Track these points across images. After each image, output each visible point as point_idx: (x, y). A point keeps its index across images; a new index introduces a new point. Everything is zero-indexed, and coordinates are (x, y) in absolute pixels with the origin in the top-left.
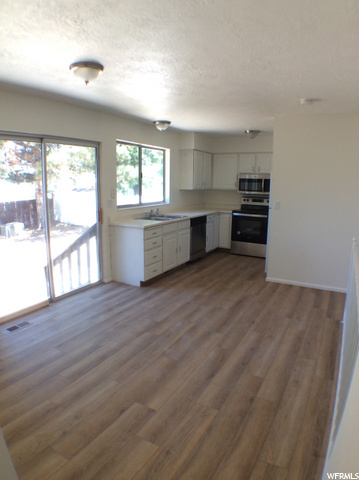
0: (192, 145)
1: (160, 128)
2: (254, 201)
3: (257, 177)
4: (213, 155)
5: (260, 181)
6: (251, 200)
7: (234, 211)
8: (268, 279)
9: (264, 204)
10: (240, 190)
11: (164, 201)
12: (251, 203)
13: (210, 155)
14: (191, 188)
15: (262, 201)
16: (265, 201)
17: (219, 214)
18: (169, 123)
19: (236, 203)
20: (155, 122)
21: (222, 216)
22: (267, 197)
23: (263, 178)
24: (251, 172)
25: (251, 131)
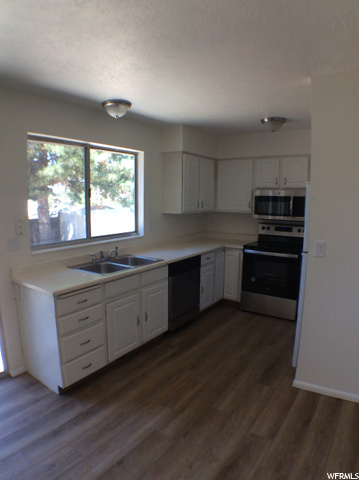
0: (178, 144)
1: (113, 114)
2: (277, 229)
3: (283, 194)
4: (216, 161)
5: (286, 199)
6: (273, 228)
7: (246, 247)
8: (298, 383)
9: (294, 234)
10: (256, 213)
11: (136, 231)
12: (273, 232)
13: (212, 162)
14: (178, 211)
15: (290, 230)
16: (295, 229)
17: (224, 250)
18: (128, 104)
19: (251, 232)
20: (104, 103)
21: (227, 252)
22: (302, 224)
23: (292, 194)
24: (274, 186)
25: (271, 119)
